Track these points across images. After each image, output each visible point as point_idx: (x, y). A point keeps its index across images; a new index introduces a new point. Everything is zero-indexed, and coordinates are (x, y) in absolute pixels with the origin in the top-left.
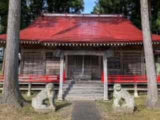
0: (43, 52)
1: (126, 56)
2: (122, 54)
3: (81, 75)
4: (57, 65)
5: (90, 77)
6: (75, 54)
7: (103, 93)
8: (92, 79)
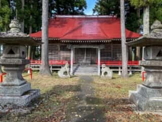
0: (58, 46)
1: (115, 48)
2: (112, 47)
3: (84, 61)
4: (68, 54)
5: (90, 62)
6: (81, 47)
7: (97, 71)
8: (91, 64)
